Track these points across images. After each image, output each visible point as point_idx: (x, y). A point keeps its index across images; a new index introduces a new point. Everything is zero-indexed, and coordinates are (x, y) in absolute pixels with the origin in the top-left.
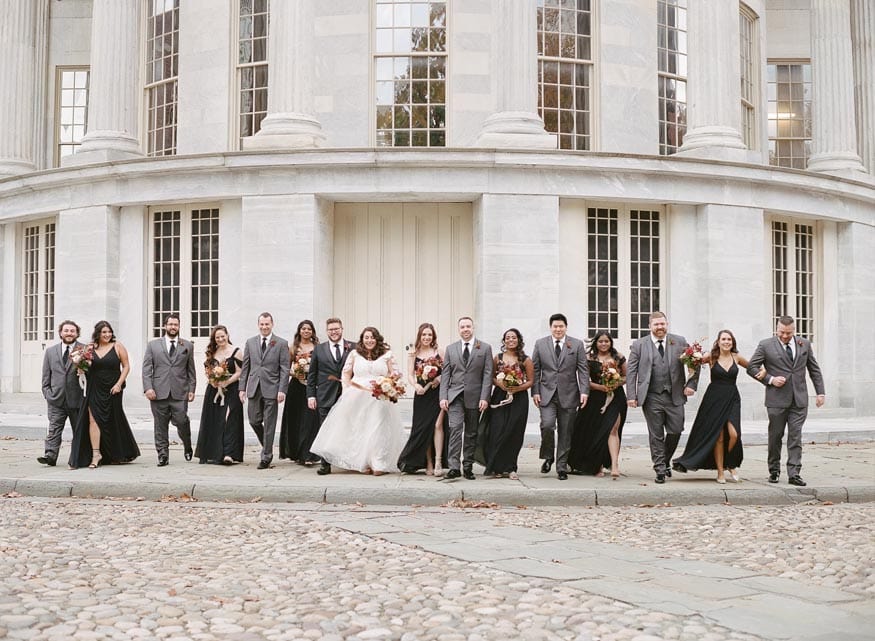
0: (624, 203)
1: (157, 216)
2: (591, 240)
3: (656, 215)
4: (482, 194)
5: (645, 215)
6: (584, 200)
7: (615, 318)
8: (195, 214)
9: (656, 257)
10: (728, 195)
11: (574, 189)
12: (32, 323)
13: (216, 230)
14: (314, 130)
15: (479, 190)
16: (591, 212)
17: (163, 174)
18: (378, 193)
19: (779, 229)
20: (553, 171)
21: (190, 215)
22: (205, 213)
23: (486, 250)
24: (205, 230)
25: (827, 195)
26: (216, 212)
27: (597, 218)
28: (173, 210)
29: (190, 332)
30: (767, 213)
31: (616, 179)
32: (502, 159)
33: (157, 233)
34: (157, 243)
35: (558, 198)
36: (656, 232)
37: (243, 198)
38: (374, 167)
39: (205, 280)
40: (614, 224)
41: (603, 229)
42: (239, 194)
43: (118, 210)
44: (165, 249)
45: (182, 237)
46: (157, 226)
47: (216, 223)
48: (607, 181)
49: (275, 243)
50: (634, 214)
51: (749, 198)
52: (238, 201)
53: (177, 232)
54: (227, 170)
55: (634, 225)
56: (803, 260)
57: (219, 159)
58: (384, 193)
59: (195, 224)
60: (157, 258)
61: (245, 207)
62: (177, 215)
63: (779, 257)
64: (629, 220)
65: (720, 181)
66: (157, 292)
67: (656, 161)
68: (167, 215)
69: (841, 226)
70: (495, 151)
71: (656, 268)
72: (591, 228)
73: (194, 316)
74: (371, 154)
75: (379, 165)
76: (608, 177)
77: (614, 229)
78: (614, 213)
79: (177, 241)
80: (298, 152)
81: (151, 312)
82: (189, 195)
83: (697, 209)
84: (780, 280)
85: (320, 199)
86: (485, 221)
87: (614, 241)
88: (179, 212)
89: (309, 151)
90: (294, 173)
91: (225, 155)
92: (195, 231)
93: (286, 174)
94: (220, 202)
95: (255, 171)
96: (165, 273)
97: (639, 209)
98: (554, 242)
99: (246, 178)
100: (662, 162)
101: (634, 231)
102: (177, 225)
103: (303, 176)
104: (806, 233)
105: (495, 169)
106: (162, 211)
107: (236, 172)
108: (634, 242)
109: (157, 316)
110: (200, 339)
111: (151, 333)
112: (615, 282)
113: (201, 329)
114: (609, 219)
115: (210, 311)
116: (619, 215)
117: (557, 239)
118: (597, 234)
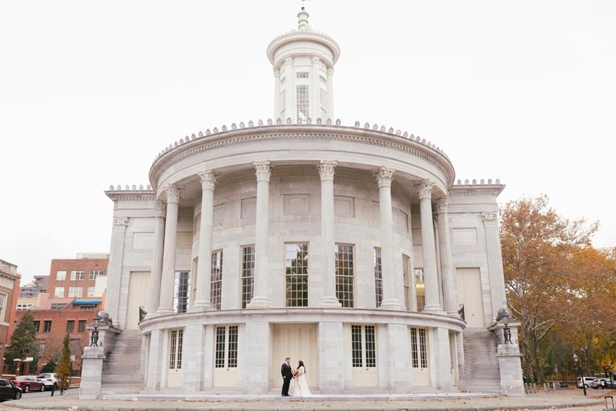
0: (363, 324)
1: (218, 328)
2: (353, 335)
3: (373, 327)
5: (370, 327)
6: (351, 323)
7: (361, 360)
8: (230, 327)
9: (374, 340)
10: (395, 321)
11: (347, 320)
12: (173, 363)
13: (237, 332)
14: (268, 302)
15: (318, 321)
16: (353, 326)
18: (288, 321)
19: (413, 330)
20: (341, 314)
21: (228, 328)
22: (233, 327)
23: (320, 339)
24: (233, 333)
25: (428, 319)
26: (237, 327)
27: (355, 328)
28: (223, 326)
29: (227, 366)
30: (408, 326)
31: (360, 317)
32: (325, 311)
33: (218, 333)
34: (218, 337)
35: (342, 322)
36: (373, 332)
38: (287, 314)
39: (233, 349)
40: (360, 330)
41: (357, 332)
42: (245, 322)
43: (205, 326)
44: (220, 338)
45: (226, 335)
46: (218, 332)
47: (237, 331)
49: (256, 337)
50: (366, 327)
51: (402, 321)
52: (245, 324)
53: (224, 333)
54: (241, 314)
55: (366, 330)
56: (423, 340)
57: (239, 311)
58: (290, 322)
59: (230, 331)
60: (217, 341)
61: (246, 326)
62: (224, 328)
63: (414, 339)
65: (393, 316)
66: (217, 353)
67: (375, 311)
68: (221, 328)
69: (435, 329)
70: (323, 308)
71: (374, 344)
72: (353, 332)
73: (229, 361)
76: (357, 316)
77: (360, 332)
78: (360, 327)
79: (224, 336)
80: (263, 309)
81: (215, 359)
82: (229, 321)
83: (386, 325)
84: (414, 347)
85: (270, 323)
86: (320, 329)
87: (360, 335)
89: (267, 309)
90: (262, 315)
91: (241, 310)
92: (230, 333)
93: (260, 316)
94: (239, 324)
95: (250, 315)
96: (220, 347)
97: (368, 325)
99: (247, 317)
101: (366, 332)
102: (225, 331)
103: (265, 316)
104: (423, 331)
105: (323, 314)
106: (220, 326)
107: (244, 315)
108: (366, 336)
109: (217, 361)
110: (231, 368)
111: (215, 366)
112: (361, 349)
113: (231, 365)
114: (358, 328)
115: (234, 359)
116: (362, 327)
117: (342, 335)
118: (355, 333)
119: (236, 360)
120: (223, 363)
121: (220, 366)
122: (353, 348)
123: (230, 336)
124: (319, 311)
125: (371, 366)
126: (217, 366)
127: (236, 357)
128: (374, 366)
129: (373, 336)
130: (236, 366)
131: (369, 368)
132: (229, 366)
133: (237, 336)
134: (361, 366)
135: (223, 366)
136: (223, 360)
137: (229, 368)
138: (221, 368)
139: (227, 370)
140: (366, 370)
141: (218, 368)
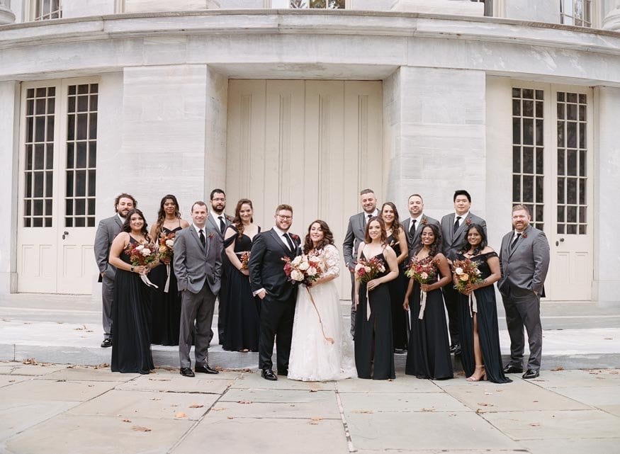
0: (550, 84)
1: (31, 93)
2: (516, 123)
3: (583, 98)
4: (400, 67)
5: (572, 97)
7: (540, 210)
8: (72, 90)
9: (583, 144)
11: (502, 64)
13: (94, 106)
15: (396, 62)
16: (516, 91)
17: (36, 43)
18: (280, 65)
20: (480, 42)
21: (66, 91)
22: (83, 88)
23: (404, 130)
24: (83, 107)
26: (95, 88)
27: (522, 99)
28: (47, 86)
29: (63, 222)
31: (546, 54)
32: (425, 26)
33: (30, 111)
34: (30, 121)
35: (484, 73)
36: (583, 116)
37: (125, 69)
38: (275, 34)
39: (81, 163)
40: (540, 107)
41: (528, 112)
42: (121, 64)
44: (38, 128)
45: (56, 115)
46: (30, 104)
47: (95, 99)
48: (538, 57)
49: (160, 119)
50: (560, 96)
52: (118, 74)
53: (52, 110)
54: (106, 37)
55: (560, 108)
57: (97, 23)
58: (286, 64)
59: (71, 101)
60: (29, 139)
61: (126, 80)
62: (52, 91)
64: (555, 102)
66: (28, 177)
67: (592, 36)
68: (41, 91)
70: (417, 16)
71: (583, 155)
72: (516, 111)
73: (69, 203)
74: (274, 17)
75: (283, 31)
76: (540, 53)
77: (540, 113)
78: (540, 94)
79: (51, 120)
80: (189, 14)
81: (22, 199)
82: (63, 67)
85: (213, 71)
86: (402, 96)
87: (540, 124)
88: (54, 88)
89: (201, 13)
90: (183, 40)
91: (104, 19)
92: (71, 108)
93: (174, 41)
94: (100, 76)
95: (139, 38)
96: (38, 156)
97: (566, 91)
98: (479, 122)
99: (129, 46)
100: (599, 37)
101: (560, 115)
102: (52, 102)
103: (194, 44)
105: (417, 38)
106: (35, 86)
107: (116, 40)
108: (560, 126)
109: (28, 203)
110: (74, 230)
111: (21, 222)
112: (540, 170)
113: (76, 218)
114: (535, 100)
115: (87, 197)
116: (545, 97)
117: (484, 120)
118: (522, 117)
119: (92, 203)
120: (49, 212)
121: (38, 223)
122: (516, 169)
123: (71, 119)
124: (400, 23)
125: (572, 230)
126: (28, 224)
127: (92, 192)
128: (583, 231)
129: (583, 127)
130: (92, 223)
131: (565, 236)
132: (69, 223)
133: (94, 118)
135: (49, 223)
136: (49, 203)
137: (68, 229)
138: (44, 229)
139: (64, 237)
140: (557, 244)
141: (32, 229)
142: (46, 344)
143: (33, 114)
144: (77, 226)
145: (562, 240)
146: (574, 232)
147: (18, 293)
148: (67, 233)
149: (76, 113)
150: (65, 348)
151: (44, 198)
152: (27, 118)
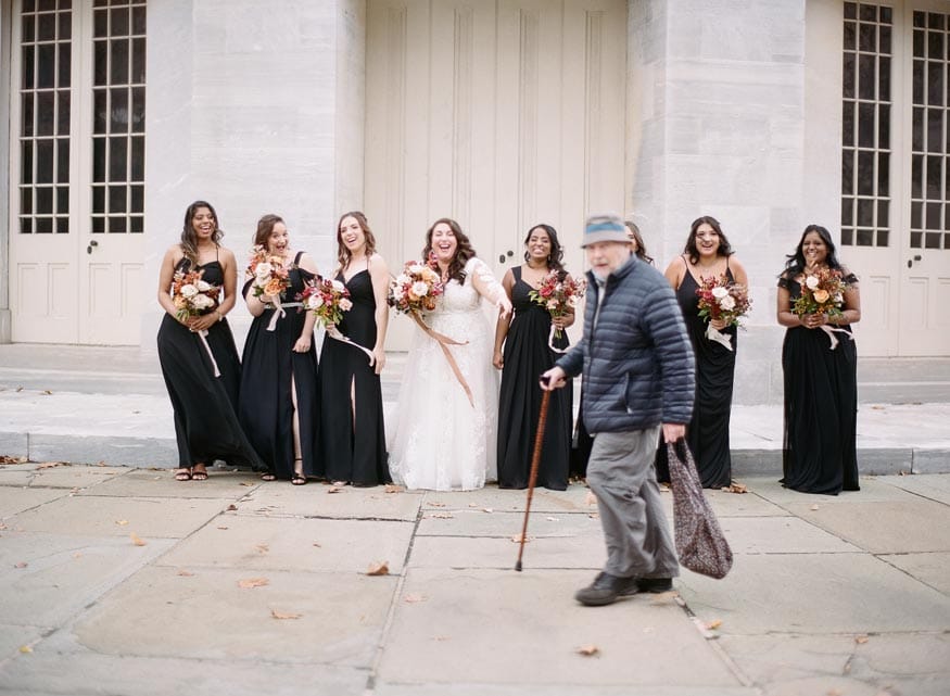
1: (28, 3)
2: (848, 62)
5: (937, 20)
7: (884, 209)
13: (140, 27)
16: (850, 9)
24: (119, 29)
27: (858, 22)
29: (89, 225)
33: (28, 35)
34: (28, 53)
39: (119, 125)
40: (886, 35)
41: (868, 44)
44: (42, 64)
45: (75, 41)
46: (28, 22)
47: (140, 16)
49: (257, 48)
50: (918, 18)
53: (66, 32)
55: (918, 37)
59: (99, 19)
60: (28, 83)
64: (910, 28)
66: (26, 148)
72: (848, 40)
73: (98, 194)
77: (886, 46)
78: (887, 14)
79: (66, 51)
81: (16, 185)
87: (886, 65)
92: (99, 30)
96: (45, 113)
97: (927, 10)
98: (795, 59)
101: (918, 51)
102: (66, 19)
108: (918, 69)
109: (26, 194)
110: (106, 238)
111: (16, 225)
112: (885, 142)
113: (110, 218)
114: (878, 24)
115: (129, 183)
116: (895, 18)
117: (803, 55)
118: (858, 52)
119: (138, 193)
120: (64, 207)
121: (45, 227)
122: (848, 140)
123: (100, 49)
125: (933, 242)
126: (26, 227)
127: (138, 173)
130: (138, 226)
131: (922, 251)
132: (98, 226)
133: (140, 46)
134: (883, 240)
135: (63, 226)
136: (64, 194)
137: (98, 237)
138: (54, 237)
139: (90, 250)
140: (910, 264)
141: (35, 238)
142: (84, 433)
143: (33, 40)
144: (111, 231)
145: (918, 258)
146: (936, 246)
147: (12, 343)
148: (95, 244)
149: (109, 38)
150: (118, 439)
151: (55, 185)
152: (23, 47)
